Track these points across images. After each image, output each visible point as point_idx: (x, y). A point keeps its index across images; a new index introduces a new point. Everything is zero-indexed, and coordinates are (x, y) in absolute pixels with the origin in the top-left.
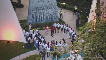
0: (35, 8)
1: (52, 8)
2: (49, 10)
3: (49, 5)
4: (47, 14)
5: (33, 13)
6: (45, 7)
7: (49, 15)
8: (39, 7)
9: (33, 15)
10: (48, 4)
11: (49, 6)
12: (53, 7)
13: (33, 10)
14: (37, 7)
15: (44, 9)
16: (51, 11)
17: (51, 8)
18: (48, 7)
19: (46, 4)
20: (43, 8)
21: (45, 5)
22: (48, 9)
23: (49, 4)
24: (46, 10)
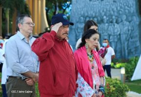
0: (82, 18)
1: (122, 21)
2: (114, 25)
3: (114, 12)
4: (109, 36)
5: (77, 29)
6: (105, 17)
7: (116, 40)
8: (90, 16)
9: (78, 34)
10: (113, 9)
11: (116, 14)
12: (124, 17)
13: (77, 22)
14: (86, 14)
15: (102, 21)
16: (119, 30)
17: (120, 20)
18: (114, 17)
19: (108, 7)
20: (99, 19)
21: (105, 10)
22: (112, 22)
23: (115, 9)
24: (107, 24)
